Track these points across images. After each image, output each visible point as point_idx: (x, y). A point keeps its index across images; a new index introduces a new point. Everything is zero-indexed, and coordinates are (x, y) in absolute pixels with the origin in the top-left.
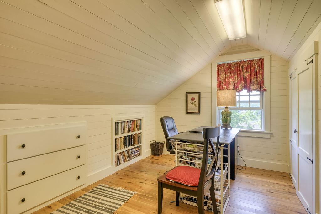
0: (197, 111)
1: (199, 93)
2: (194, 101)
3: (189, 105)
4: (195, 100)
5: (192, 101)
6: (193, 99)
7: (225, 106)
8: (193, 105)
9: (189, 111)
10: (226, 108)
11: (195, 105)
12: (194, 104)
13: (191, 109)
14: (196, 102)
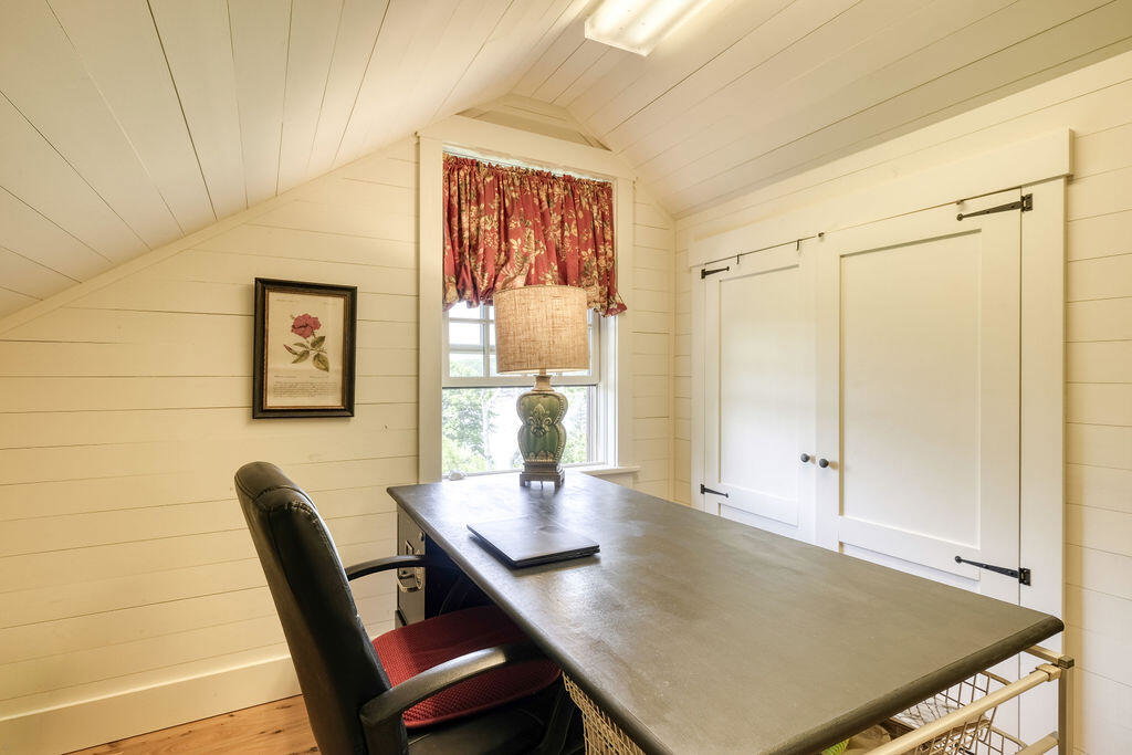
0: (334, 400)
1: (349, 294)
2: (311, 339)
3: (279, 365)
4: (318, 333)
5: (301, 339)
6: (305, 326)
7: (537, 372)
8: (308, 365)
9: (272, 401)
10: (543, 378)
11: (321, 361)
12: (313, 353)
13: (290, 390)
14: (325, 345)
